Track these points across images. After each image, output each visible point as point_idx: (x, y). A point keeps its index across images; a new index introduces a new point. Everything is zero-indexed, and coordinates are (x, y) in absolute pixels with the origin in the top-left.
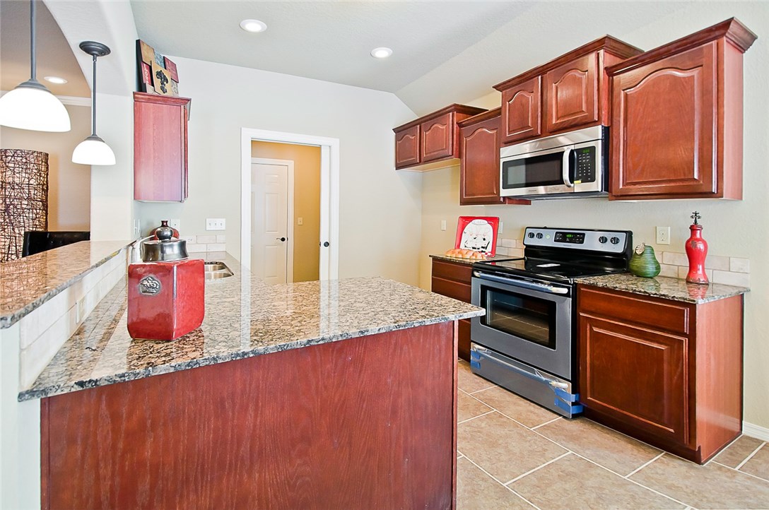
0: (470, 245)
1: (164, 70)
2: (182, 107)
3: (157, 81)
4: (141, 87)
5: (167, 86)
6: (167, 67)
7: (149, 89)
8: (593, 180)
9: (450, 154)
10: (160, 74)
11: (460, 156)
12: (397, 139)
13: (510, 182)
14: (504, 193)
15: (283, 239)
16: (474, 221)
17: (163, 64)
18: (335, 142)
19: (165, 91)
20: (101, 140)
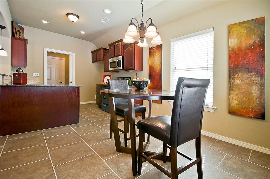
0: (105, 82)
1: (19, 29)
2: (25, 41)
3: (18, 33)
4: (13, 35)
5: (21, 34)
6: (21, 29)
7: (15, 35)
8: (120, 66)
9: (102, 59)
10: (19, 31)
11: (104, 60)
12: (92, 55)
13: (111, 67)
14: (110, 69)
15: (61, 83)
16: (107, 76)
17: (19, 28)
18: (74, 54)
19: (20, 36)
20: (4, 50)
